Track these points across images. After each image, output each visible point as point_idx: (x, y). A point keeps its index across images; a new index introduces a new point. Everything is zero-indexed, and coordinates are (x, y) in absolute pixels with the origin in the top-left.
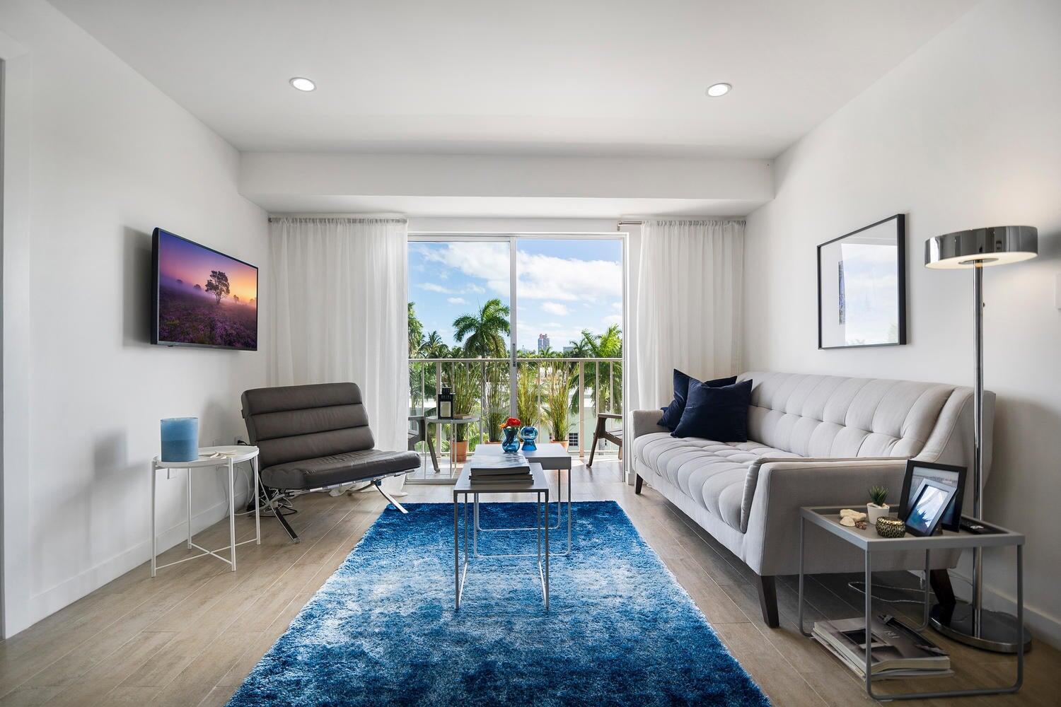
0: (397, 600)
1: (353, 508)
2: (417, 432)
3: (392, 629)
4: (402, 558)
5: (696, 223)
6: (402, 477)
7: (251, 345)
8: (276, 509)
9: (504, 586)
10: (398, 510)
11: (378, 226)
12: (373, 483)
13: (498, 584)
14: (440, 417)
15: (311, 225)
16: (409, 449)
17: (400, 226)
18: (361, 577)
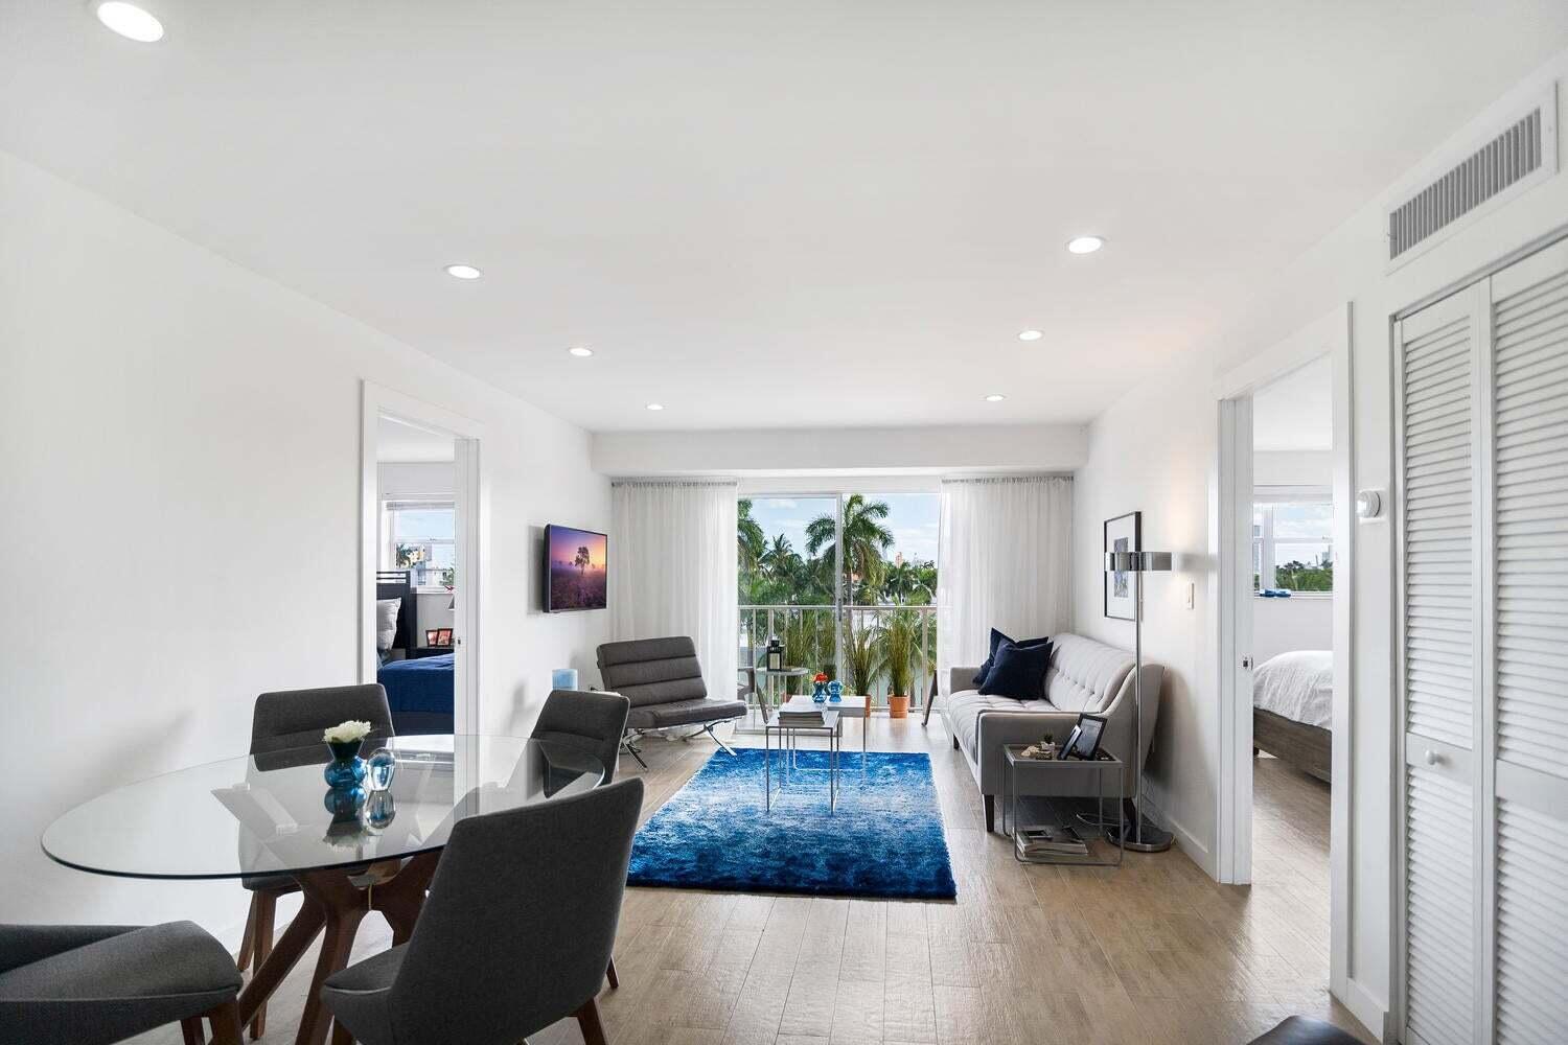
0: (728, 805)
1: (689, 750)
2: (747, 684)
3: (724, 818)
4: (730, 783)
5: (1020, 480)
6: (734, 722)
7: (601, 604)
8: (628, 745)
9: (806, 802)
10: (728, 752)
11: (710, 489)
12: (706, 728)
13: (800, 801)
14: (769, 670)
15: (649, 489)
16: (739, 699)
17: (731, 488)
18: (700, 792)
